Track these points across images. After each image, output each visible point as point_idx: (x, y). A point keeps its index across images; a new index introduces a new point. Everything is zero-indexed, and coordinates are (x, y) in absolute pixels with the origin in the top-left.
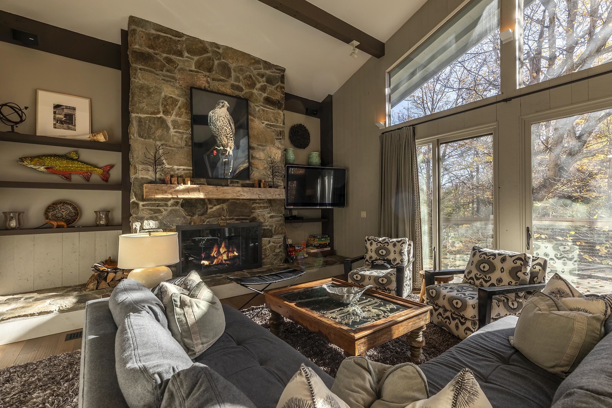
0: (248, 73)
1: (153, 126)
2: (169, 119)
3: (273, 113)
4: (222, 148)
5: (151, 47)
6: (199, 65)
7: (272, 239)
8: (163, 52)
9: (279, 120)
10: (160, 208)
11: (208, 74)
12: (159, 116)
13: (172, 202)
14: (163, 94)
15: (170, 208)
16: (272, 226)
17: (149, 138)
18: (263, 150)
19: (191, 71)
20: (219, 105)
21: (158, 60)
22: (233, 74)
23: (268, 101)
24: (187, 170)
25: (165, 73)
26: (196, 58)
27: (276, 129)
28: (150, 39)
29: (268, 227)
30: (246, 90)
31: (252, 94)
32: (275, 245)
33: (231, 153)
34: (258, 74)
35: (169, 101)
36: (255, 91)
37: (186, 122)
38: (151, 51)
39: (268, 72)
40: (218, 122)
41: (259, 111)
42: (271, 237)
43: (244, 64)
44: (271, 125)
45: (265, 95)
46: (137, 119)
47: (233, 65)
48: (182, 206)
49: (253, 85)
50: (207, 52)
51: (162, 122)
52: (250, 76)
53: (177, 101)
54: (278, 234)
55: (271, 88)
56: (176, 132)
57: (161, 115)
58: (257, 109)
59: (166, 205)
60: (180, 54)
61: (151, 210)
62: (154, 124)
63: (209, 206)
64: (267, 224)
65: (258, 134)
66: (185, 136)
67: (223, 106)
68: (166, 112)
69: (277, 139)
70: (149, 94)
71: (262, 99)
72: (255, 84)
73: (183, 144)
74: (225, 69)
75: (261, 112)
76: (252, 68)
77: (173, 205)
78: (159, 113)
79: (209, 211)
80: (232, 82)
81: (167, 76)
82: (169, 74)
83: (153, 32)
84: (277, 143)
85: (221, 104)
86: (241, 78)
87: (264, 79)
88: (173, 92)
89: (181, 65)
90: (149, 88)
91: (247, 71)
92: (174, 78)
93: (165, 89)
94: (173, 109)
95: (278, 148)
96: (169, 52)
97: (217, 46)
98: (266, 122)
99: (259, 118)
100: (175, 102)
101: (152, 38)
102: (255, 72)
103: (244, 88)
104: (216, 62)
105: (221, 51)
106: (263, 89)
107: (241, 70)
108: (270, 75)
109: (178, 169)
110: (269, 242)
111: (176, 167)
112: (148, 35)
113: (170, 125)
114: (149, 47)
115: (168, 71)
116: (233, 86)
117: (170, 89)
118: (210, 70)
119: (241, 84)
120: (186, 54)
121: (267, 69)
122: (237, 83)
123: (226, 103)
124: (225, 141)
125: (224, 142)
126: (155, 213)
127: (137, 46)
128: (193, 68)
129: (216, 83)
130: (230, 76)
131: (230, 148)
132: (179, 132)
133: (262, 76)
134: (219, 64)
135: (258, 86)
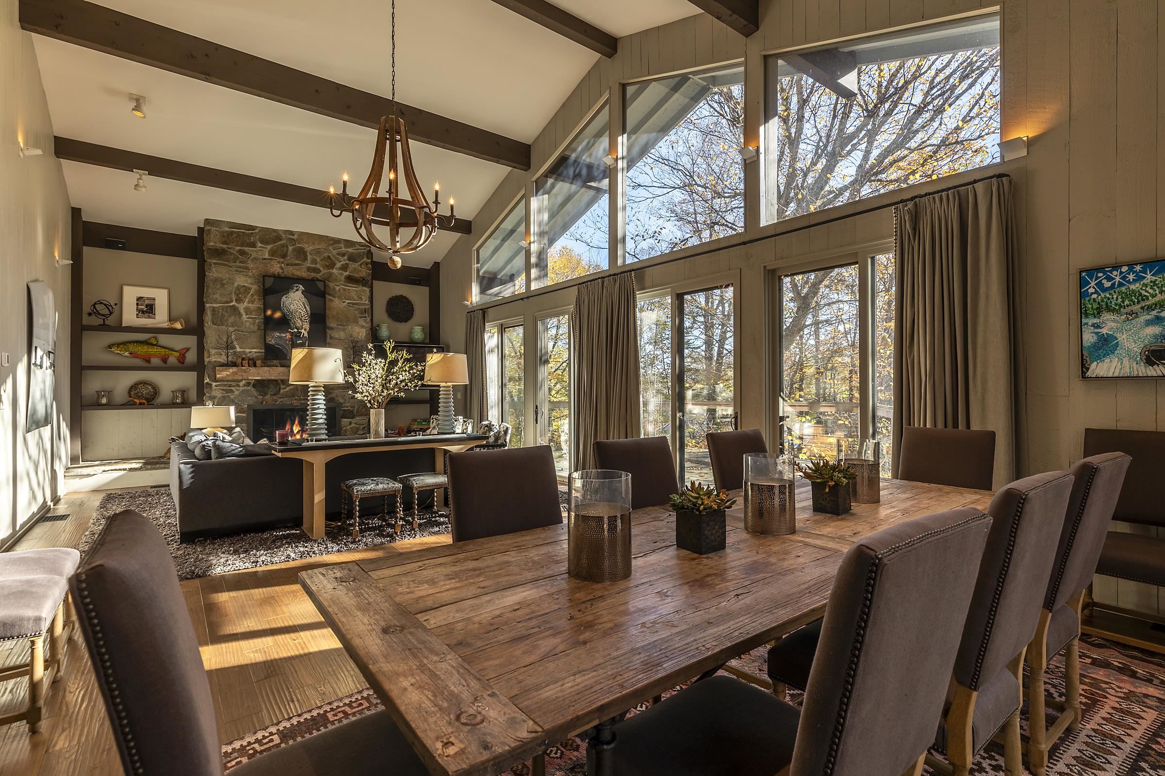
0: (326, 254)
1: (226, 314)
2: (241, 307)
3: (357, 291)
4: (296, 330)
5: (225, 243)
6: (273, 253)
7: (353, 421)
8: (237, 246)
9: (363, 297)
10: (233, 388)
11: (282, 260)
12: (231, 304)
13: (244, 382)
14: (236, 284)
15: (241, 389)
16: (354, 407)
17: (223, 325)
18: (344, 330)
19: (265, 259)
20: (292, 289)
21: (231, 254)
22: (309, 257)
23: (350, 279)
24: (259, 352)
25: (238, 264)
26: (269, 247)
27: (360, 307)
28: (224, 236)
29: (349, 408)
30: (324, 271)
31: (331, 274)
32: (358, 426)
33: (306, 335)
34: (338, 254)
35: (242, 290)
36: (334, 271)
37: (259, 308)
38: (225, 246)
39: (350, 250)
40: (292, 306)
41: (339, 290)
42: (353, 418)
43: (322, 246)
44: (353, 304)
45: (347, 273)
46: (211, 309)
47: (309, 248)
48: (254, 386)
49: (332, 265)
50: (281, 240)
51: (235, 309)
52: (329, 257)
53: (250, 289)
54: (361, 415)
55: (353, 265)
56: (248, 318)
57: (234, 303)
58: (337, 288)
59: (238, 386)
60: (253, 245)
61: (223, 390)
62: (227, 312)
63: (282, 387)
64: (348, 405)
65: (337, 314)
66: (257, 321)
67: (297, 290)
68: (239, 300)
69: (361, 317)
70: (223, 285)
71: (343, 278)
72: (335, 264)
73: (256, 328)
74: (301, 254)
75: (342, 291)
76: (330, 248)
77: (244, 385)
78: (232, 301)
79: (282, 391)
80: (308, 265)
81: (240, 267)
82: (242, 265)
83: (227, 229)
84: (361, 322)
85: (295, 288)
86: (318, 260)
87: (346, 257)
88: (246, 281)
89: (254, 255)
90: (222, 280)
91: (324, 253)
92: (247, 268)
93: (238, 279)
94: (245, 297)
95: (363, 327)
96: (242, 245)
97: (291, 233)
98: (348, 301)
99: (339, 297)
100: (247, 290)
101: (225, 235)
102: (335, 252)
103: (321, 269)
104: (291, 248)
105: (295, 237)
106: (344, 268)
107: (318, 252)
108: (353, 253)
109: (250, 352)
110: (350, 423)
111: (248, 350)
112: (223, 232)
113: (242, 311)
114: (223, 243)
115: (241, 262)
116: (309, 269)
117: (243, 278)
118: (284, 256)
119: (318, 266)
120: (260, 245)
121: (349, 248)
122: (313, 266)
123: (301, 286)
124: (299, 323)
125: (298, 325)
126: (227, 393)
127: (212, 244)
128: (267, 256)
129: (291, 268)
130: (306, 259)
131: (305, 330)
132: (252, 318)
133: (343, 255)
134: (293, 250)
135: (338, 265)
